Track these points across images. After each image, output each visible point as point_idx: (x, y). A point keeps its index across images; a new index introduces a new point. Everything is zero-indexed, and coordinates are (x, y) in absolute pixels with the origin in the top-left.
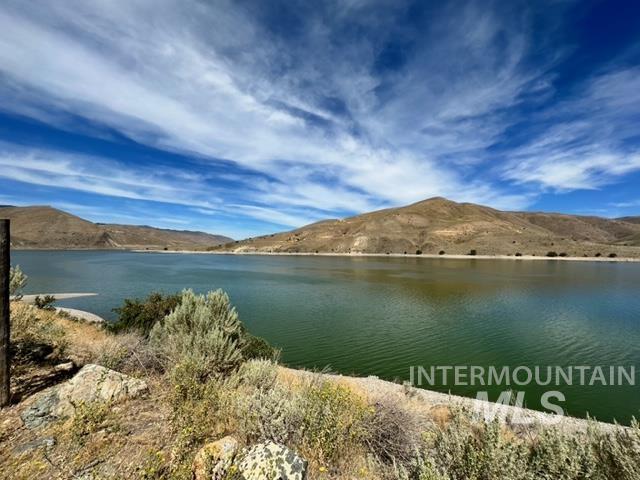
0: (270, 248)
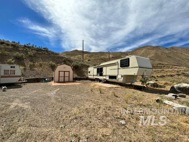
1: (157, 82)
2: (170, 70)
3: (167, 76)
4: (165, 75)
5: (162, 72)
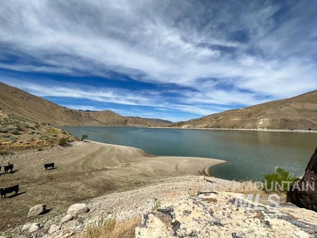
0: (201, 126)
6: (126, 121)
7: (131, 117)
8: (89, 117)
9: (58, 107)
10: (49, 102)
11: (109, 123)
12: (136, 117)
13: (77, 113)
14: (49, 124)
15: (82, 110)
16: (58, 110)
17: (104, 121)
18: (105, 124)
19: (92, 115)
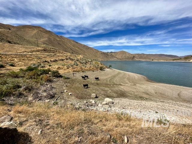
1: (51, 67)
2: (61, 54)
3: (59, 60)
4: (57, 59)
5: (55, 56)
6: (134, 57)
7: (138, 54)
8: (112, 56)
9: (99, 51)
10: (95, 49)
11: (123, 59)
12: (141, 54)
13: (106, 54)
14: (96, 60)
15: (108, 52)
16: (99, 53)
17: (120, 58)
18: (121, 59)
19: (113, 54)
